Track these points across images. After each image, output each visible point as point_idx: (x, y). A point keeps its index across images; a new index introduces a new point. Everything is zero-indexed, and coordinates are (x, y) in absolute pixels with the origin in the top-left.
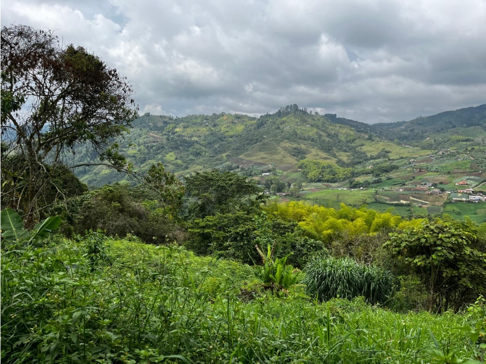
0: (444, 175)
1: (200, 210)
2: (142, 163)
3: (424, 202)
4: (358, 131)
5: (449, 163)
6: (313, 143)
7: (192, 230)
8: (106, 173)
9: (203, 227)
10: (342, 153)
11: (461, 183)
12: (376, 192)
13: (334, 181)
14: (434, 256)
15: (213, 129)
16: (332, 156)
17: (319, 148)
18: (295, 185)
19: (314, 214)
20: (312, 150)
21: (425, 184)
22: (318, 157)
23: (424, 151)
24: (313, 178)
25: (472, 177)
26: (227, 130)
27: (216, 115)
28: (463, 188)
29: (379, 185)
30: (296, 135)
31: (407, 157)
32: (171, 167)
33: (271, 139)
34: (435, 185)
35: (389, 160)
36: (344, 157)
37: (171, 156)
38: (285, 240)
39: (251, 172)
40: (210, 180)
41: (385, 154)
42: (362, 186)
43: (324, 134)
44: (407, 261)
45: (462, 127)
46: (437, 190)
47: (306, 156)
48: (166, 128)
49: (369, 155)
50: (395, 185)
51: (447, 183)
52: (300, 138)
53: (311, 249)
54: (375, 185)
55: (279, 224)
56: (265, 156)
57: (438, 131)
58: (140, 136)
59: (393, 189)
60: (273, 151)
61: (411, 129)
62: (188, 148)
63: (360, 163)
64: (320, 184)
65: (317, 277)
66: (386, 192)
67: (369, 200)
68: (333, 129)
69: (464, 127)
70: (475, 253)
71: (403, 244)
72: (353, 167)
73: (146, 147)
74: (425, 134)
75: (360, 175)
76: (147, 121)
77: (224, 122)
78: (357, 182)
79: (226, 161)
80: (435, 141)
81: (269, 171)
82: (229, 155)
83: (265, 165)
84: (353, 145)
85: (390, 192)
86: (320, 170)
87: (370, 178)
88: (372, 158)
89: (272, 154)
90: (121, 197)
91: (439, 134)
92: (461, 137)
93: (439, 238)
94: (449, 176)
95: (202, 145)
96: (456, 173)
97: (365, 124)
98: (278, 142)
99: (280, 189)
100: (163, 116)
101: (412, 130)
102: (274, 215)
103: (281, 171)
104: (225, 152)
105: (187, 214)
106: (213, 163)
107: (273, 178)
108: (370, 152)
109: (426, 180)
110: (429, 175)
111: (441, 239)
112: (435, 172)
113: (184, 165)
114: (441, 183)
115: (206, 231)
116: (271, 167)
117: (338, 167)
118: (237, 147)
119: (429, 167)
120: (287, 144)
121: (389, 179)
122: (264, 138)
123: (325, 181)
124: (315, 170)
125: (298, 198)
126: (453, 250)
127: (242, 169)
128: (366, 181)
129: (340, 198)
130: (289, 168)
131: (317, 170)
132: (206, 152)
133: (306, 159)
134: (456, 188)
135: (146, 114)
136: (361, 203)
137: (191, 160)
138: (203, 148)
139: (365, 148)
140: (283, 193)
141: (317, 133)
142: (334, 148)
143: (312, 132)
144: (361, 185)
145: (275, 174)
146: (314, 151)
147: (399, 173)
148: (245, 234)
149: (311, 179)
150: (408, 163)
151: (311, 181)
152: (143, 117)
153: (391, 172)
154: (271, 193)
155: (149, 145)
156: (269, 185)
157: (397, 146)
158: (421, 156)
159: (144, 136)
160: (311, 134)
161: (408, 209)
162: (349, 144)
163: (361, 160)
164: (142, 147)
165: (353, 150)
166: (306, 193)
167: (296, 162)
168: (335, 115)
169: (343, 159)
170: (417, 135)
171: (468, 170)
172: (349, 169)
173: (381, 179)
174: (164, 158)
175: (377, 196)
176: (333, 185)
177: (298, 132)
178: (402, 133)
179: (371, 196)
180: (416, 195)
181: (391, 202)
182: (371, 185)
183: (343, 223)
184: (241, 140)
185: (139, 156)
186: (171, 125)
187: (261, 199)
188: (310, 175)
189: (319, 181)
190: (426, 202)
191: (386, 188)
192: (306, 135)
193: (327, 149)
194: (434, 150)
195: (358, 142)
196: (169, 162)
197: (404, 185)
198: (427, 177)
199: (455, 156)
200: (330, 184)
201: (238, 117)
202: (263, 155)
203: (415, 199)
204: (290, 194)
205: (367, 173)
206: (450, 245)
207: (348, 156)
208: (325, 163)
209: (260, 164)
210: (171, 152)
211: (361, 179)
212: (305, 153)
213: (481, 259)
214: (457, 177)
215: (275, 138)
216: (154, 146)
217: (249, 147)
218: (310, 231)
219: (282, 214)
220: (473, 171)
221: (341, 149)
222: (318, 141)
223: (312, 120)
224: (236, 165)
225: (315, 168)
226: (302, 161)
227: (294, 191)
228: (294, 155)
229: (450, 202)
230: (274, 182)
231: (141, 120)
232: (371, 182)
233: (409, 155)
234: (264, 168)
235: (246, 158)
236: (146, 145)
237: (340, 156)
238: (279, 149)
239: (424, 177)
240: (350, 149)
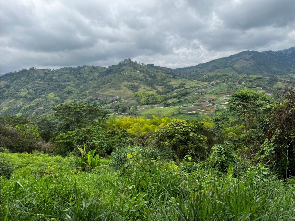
0: (214, 96)
2: (31, 101)
3: (205, 111)
4: (167, 73)
5: (215, 89)
6: (142, 81)
8: (6, 109)
10: (159, 87)
11: (223, 99)
12: (179, 108)
13: (155, 103)
15: (78, 76)
16: (154, 89)
17: (145, 84)
18: (133, 108)
19: (137, 123)
20: (142, 86)
21: (205, 101)
22: (145, 90)
23: (203, 82)
25: (228, 96)
26: (88, 76)
27: (80, 67)
28: (224, 102)
29: (181, 104)
30: (131, 77)
31: (195, 87)
32: (52, 102)
33: (117, 80)
34: (210, 101)
35: (185, 89)
36: (160, 89)
37: (52, 95)
39: (106, 101)
41: (182, 86)
42: (171, 105)
43: (148, 76)
46: (211, 104)
47: (138, 89)
48: (46, 77)
49: (174, 87)
50: (189, 103)
51: (216, 100)
52: (134, 79)
54: (177, 104)
56: (113, 91)
57: (210, 71)
58: (28, 83)
59: (188, 105)
60: (119, 88)
62: (63, 89)
63: (169, 92)
64: (147, 106)
66: (184, 107)
67: (175, 113)
68: (153, 72)
69: (223, 68)
71: (160, 135)
72: (166, 95)
74: (203, 73)
75: (170, 99)
76: (33, 73)
77: (86, 71)
78: (168, 103)
79: (89, 96)
80: (209, 77)
81: (117, 100)
82: (90, 92)
83: (114, 96)
84: (165, 81)
85: (187, 107)
86: (147, 98)
87: (175, 100)
88: (176, 88)
89: (118, 89)
91: (210, 73)
92: (221, 74)
94: (217, 96)
95: (72, 86)
96: (220, 94)
97: (171, 69)
98: (121, 82)
99: (124, 111)
100: (44, 69)
101: (196, 71)
103: (124, 100)
104: (87, 90)
106: (80, 98)
107: (119, 104)
108: (175, 85)
109: (205, 99)
110: (206, 96)
111: (177, 130)
112: (209, 94)
113: (61, 100)
114: (213, 100)
116: (118, 97)
117: (157, 95)
118: (95, 86)
119: (206, 91)
120: (126, 83)
121: (186, 100)
122: (112, 80)
123: (150, 104)
125: (136, 115)
128: (173, 102)
129: (159, 113)
130: (129, 98)
132: (75, 91)
133: (139, 92)
134: (221, 102)
135: (31, 68)
136: (171, 115)
137: (65, 96)
138: (73, 89)
140: (126, 113)
141: (144, 75)
142: (154, 84)
143: (141, 75)
145: (120, 102)
146: (143, 86)
147: (190, 96)
149: (142, 103)
150: (195, 90)
151: (143, 104)
152: (30, 70)
153: (187, 96)
154: (119, 114)
155: (35, 88)
156: (117, 109)
157: (189, 81)
158: (202, 85)
159: (32, 83)
160: (140, 76)
161: (197, 116)
162: (162, 81)
163: (170, 90)
164: (30, 90)
165: (165, 84)
166: (140, 112)
167: (133, 94)
168: (154, 64)
169: (160, 90)
170: (199, 74)
171: (226, 92)
172: (163, 96)
173: (181, 100)
174: (47, 97)
175: (180, 110)
176: (155, 106)
177: (133, 75)
178: (191, 73)
179: (176, 110)
180: (202, 108)
181: (188, 113)
183: (153, 127)
184: (98, 82)
185: (28, 96)
186: (50, 75)
188: (142, 101)
189: (147, 104)
191: (184, 105)
192: (137, 77)
193: (150, 85)
194: (209, 81)
195: (167, 80)
196: (50, 99)
197: (194, 102)
198: (206, 97)
199: (219, 84)
200: (153, 105)
201: (94, 68)
202: (112, 90)
203: (200, 110)
204: (130, 113)
205: (174, 97)
207: (162, 88)
208: (150, 93)
209: (111, 96)
210: (51, 92)
211: (170, 101)
212: (138, 88)
214: (221, 96)
215: (119, 80)
216: (39, 89)
217: (103, 86)
220: (228, 92)
221: (158, 84)
222: (145, 80)
223: (140, 68)
224: (95, 98)
225: (144, 97)
226: (136, 93)
227: (133, 111)
228: (131, 90)
229: (218, 110)
230: (120, 106)
231: (28, 73)
232: (176, 102)
233: (195, 85)
234: (113, 98)
235: (101, 93)
236: (33, 89)
237: (158, 88)
238: (122, 86)
239: (204, 97)
240: (163, 84)
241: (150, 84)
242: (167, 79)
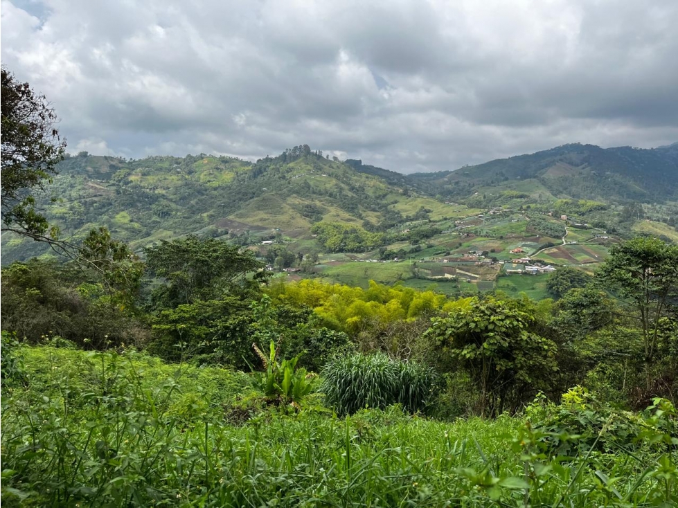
0: (496, 241)
1: (170, 296)
2: (76, 228)
3: (473, 275)
4: (390, 184)
5: (500, 225)
6: (331, 199)
7: (158, 327)
8: (16, 243)
9: (175, 322)
10: (370, 213)
11: (516, 250)
12: (415, 264)
13: (360, 251)
14: (485, 345)
15: (187, 177)
16: (357, 217)
17: (339, 206)
18: (308, 258)
19: (335, 295)
20: (330, 208)
21: (474, 253)
22: (339, 219)
23: (472, 209)
24: (333, 247)
25: (529, 243)
26: (208, 178)
27: (191, 157)
28: (518, 257)
29: (418, 255)
30: (309, 187)
31: (452, 218)
32: (123, 233)
33: (274, 193)
34: (485, 254)
35: (430, 221)
36: (373, 218)
37: (124, 217)
38: (296, 333)
39: (246, 239)
40: (184, 251)
41: (424, 214)
42: (396, 257)
43: (346, 187)
44: (454, 353)
45: (516, 179)
46: (488, 260)
47: (323, 217)
48: (114, 175)
49: (404, 215)
50: (437, 254)
51: (499, 251)
52: (314, 193)
53: (331, 344)
54: (413, 255)
55: (288, 312)
56: (265, 216)
57: (488, 185)
58: (72, 186)
59: (435, 260)
60: (278, 211)
61: (457, 181)
62: (150, 204)
63: (393, 226)
64: (342, 255)
65: (340, 382)
66: (426, 264)
67: (405, 275)
68: (358, 180)
69: (518, 180)
70: (532, 338)
71: (449, 332)
72: (385, 231)
73: (82, 204)
74: (472, 189)
75: (393, 242)
76: (83, 165)
77: (205, 168)
78: (390, 251)
79: (209, 224)
80: (485, 197)
81: (272, 238)
82: (212, 216)
83: (266, 229)
84: (384, 202)
85: (432, 264)
86: (342, 236)
87: (406, 246)
88: (409, 219)
89: (275, 214)
90: (40, 280)
91: (489, 189)
92: (515, 193)
93: (491, 321)
94: (501, 242)
95: (171, 200)
96: (510, 238)
97: (399, 174)
98: (284, 197)
99: (287, 263)
100: (109, 157)
101: (457, 183)
102: (280, 299)
103: (288, 238)
104: (206, 210)
105: (150, 303)
106: (189, 227)
107: (277, 247)
108: (406, 211)
109: (475, 247)
110: (478, 242)
111: (493, 323)
112: (485, 237)
113: (145, 230)
114: (493, 251)
115: (180, 326)
116: (274, 231)
117: (366, 231)
118: (224, 203)
119: (479, 230)
120: (296, 201)
121: (430, 246)
122: (263, 191)
123: (349, 251)
124: (335, 235)
125: (314, 274)
126: (508, 335)
127: (233, 235)
128: (401, 250)
129: (369, 273)
130: (300, 234)
131: (338, 236)
132: (177, 210)
133: (323, 221)
134: (510, 256)
135: (80, 153)
136: (395, 280)
137: (155, 222)
138: (173, 205)
140: (292, 267)
141: (336, 185)
142: (359, 206)
143: (331, 184)
144: (395, 255)
145: (281, 242)
146: (333, 210)
147: (442, 239)
148: (238, 329)
149: (330, 248)
150: (452, 226)
151: (331, 251)
152: (76, 158)
153: (433, 238)
154: (275, 269)
155: (88, 200)
156: (272, 258)
157: (439, 204)
158: (469, 216)
159: (79, 187)
160: (328, 186)
161: (454, 285)
162: (379, 201)
163: (394, 222)
164: (76, 203)
165: (384, 208)
166: (323, 268)
167: (310, 225)
168: (360, 161)
169: (371, 221)
170: (463, 189)
171: (524, 234)
172: (379, 234)
173: (419, 247)
174: (112, 220)
175: (416, 269)
176: (360, 256)
177: (312, 183)
178: (445, 186)
179: (407, 270)
180: (465, 267)
181: (433, 277)
182: (407, 255)
183: (373, 306)
184: (230, 193)
185: (70, 216)
186: (122, 171)
187: (261, 277)
188: (329, 243)
189: (341, 250)
190: (476, 276)
191: (427, 259)
192: (322, 188)
193: (351, 207)
194: (484, 208)
195: (390, 198)
196: (119, 227)
197: (449, 254)
198: (477, 243)
199: (508, 216)
200: (355, 255)
201: (225, 161)
202: (262, 214)
203: (462, 272)
204: (302, 269)
205: (403, 240)
206: (504, 330)
207: (377, 217)
208: (348, 226)
209: (259, 228)
210: (123, 210)
211: (394, 248)
212: (321, 213)
213: (540, 345)
214: (511, 243)
215: (280, 192)
216: (96, 202)
217: (242, 204)
218: (330, 319)
219: (292, 297)
220: (530, 235)
221: (368, 208)
222: (338, 197)
223: (330, 167)
224: (223, 230)
225: (335, 233)
226: (317, 224)
227: (307, 266)
228: (306, 216)
229: (503, 275)
230: (279, 253)
231: (73, 163)
232: (408, 251)
233: (454, 215)
234: (264, 233)
235: (238, 220)
236: (83, 200)
237: (367, 216)
238: (286, 207)
239: (473, 244)
240: (380, 208)
241: (351, 206)
242: (389, 196)
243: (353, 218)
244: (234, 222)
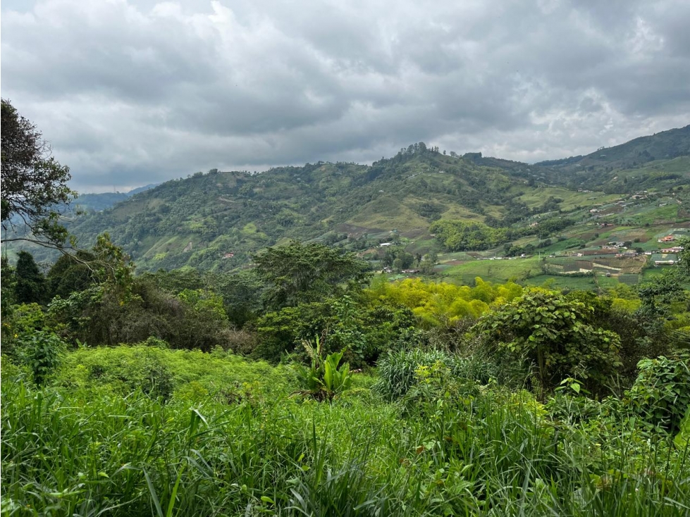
0: (641, 229)
2: (210, 241)
3: (613, 269)
4: (514, 175)
5: (645, 212)
6: (450, 196)
8: (161, 257)
10: (493, 207)
11: (666, 238)
12: (544, 260)
13: (482, 248)
15: (306, 185)
16: (479, 213)
17: (458, 202)
18: (427, 258)
19: (437, 295)
20: (449, 205)
21: (614, 244)
22: (459, 217)
23: (610, 196)
24: (453, 246)
25: (682, 229)
26: (326, 184)
27: (310, 166)
28: (668, 246)
29: (548, 250)
30: (425, 185)
31: (586, 206)
32: (251, 243)
33: (390, 194)
34: (628, 244)
35: (561, 212)
36: (496, 213)
37: (251, 228)
39: (364, 242)
40: (288, 256)
41: (554, 205)
42: (523, 253)
43: (466, 183)
45: (664, 158)
46: (631, 252)
47: (442, 215)
48: (240, 189)
49: (531, 207)
50: (570, 248)
51: (645, 241)
52: (431, 191)
54: (542, 250)
56: (382, 219)
57: (630, 167)
58: (205, 202)
59: (568, 254)
60: (395, 212)
61: (591, 166)
62: (274, 214)
63: (519, 219)
64: (463, 254)
66: (557, 259)
67: (534, 272)
68: (476, 172)
69: (667, 158)
72: (509, 226)
73: (215, 218)
74: (611, 173)
75: (519, 237)
76: (214, 181)
77: (323, 175)
78: (516, 247)
79: (329, 230)
80: (626, 181)
81: (390, 240)
82: (332, 222)
83: (383, 231)
84: (508, 194)
85: (564, 259)
86: (462, 234)
87: (534, 241)
88: (536, 211)
89: (392, 215)
91: (631, 171)
92: (662, 174)
94: (647, 230)
95: (293, 209)
96: (658, 225)
97: (524, 164)
98: (400, 198)
99: (406, 265)
100: (236, 172)
101: (591, 168)
102: (381, 300)
103: (406, 239)
104: (326, 217)
106: (310, 234)
107: (395, 249)
108: (532, 203)
109: (615, 238)
110: (619, 231)
112: (627, 225)
113: (270, 239)
114: (637, 241)
116: (391, 233)
117: (488, 227)
118: (342, 208)
119: (619, 218)
120: (413, 200)
121: (562, 240)
122: (380, 194)
123: (470, 249)
124: (455, 234)
125: (434, 275)
127: (352, 240)
128: (529, 245)
129: (493, 271)
130: (418, 234)
131: (457, 234)
132: (299, 218)
133: (442, 220)
134: (659, 246)
135: (211, 171)
136: (522, 277)
137: (279, 231)
138: (295, 214)
139: (524, 198)
140: (412, 269)
141: (455, 180)
142: (480, 201)
143: (448, 181)
144: (522, 251)
145: (398, 244)
146: (452, 207)
147: (575, 231)
149: (450, 247)
150: (587, 215)
151: (451, 250)
152: (208, 175)
153: (565, 230)
154: (393, 271)
155: (219, 214)
156: (390, 260)
157: (571, 192)
158: (606, 203)
159: (211, 203)
160: (446, 182)
161: (591, 280)
162: (502, 194)
163: (520, 216)
164: (209, 218)
165: (508, 201)
166: (443, 269)
167: (428, 225)
168: (480, 154)
169: (494, 216)
170: (600, 174)
171: (675, 220)
172: (503, 229)
173: (549, 241)
174: (241, 232)
175: (546, 265)
176: (482, 253)
177: (428, 181)
178: (577, 173)
179: (535, 266)
180: (602, 260)
181: (566, 273)
182: (535, 250)
184: (348, 198)
185: (205, 230)
186: (248, 184)
187: (363, 278)
188: (448, 242)
189: (462, 249)
190: (617, 269)
191: (558, 253)
192: (439, 185)
193: (471, 203)
194: (625, 193)
195: (515, 190)
196: (247, 237)
197: (584, 247)
198: (617, 233)
199: (655, 200)
200: (478, 252)
201: (340, 166)
202: (379, 217)
203: (600, 266)
204: (421, 270)
205: (530, 234)
207: (501, 211)
208: (469, 223)
209: (377, 231)
210: (250, 222)
211: (521, 243)
212: (440, 212)
214: (660, 230)
215: (396, 193)
216: (226, 216)
217: (360, 208)
219: (392, 298)
220: (682, 220)
221: (490, 202)
222: (457, 193)
223: (447, 163)
224: (342, 235)
225: (455, 231)
226: (436, 223)
227: (426, 266)
228: (424, 215)
229: (650, 268)
230: (397, 255)
231: (205, 181)
232: (536, 245)
233: (588, 204)
234: (382, 235)
235: (356, 224)
236: (215, 215)
237: (489, 211)
238: (403, 207)
239: (612, 234)
240: (503, 201)
241: (472, 201)
242: (513, 188)
243: (473, 214)
244: (353, 226)
